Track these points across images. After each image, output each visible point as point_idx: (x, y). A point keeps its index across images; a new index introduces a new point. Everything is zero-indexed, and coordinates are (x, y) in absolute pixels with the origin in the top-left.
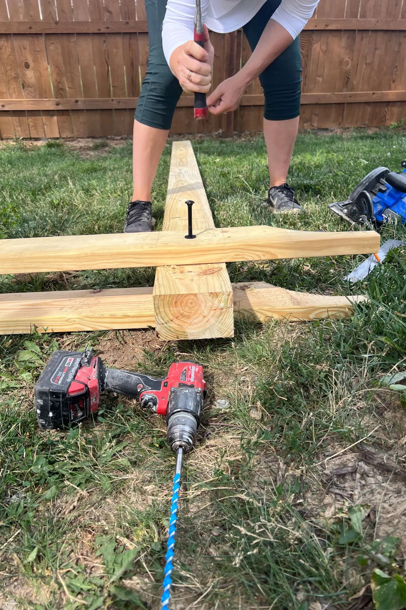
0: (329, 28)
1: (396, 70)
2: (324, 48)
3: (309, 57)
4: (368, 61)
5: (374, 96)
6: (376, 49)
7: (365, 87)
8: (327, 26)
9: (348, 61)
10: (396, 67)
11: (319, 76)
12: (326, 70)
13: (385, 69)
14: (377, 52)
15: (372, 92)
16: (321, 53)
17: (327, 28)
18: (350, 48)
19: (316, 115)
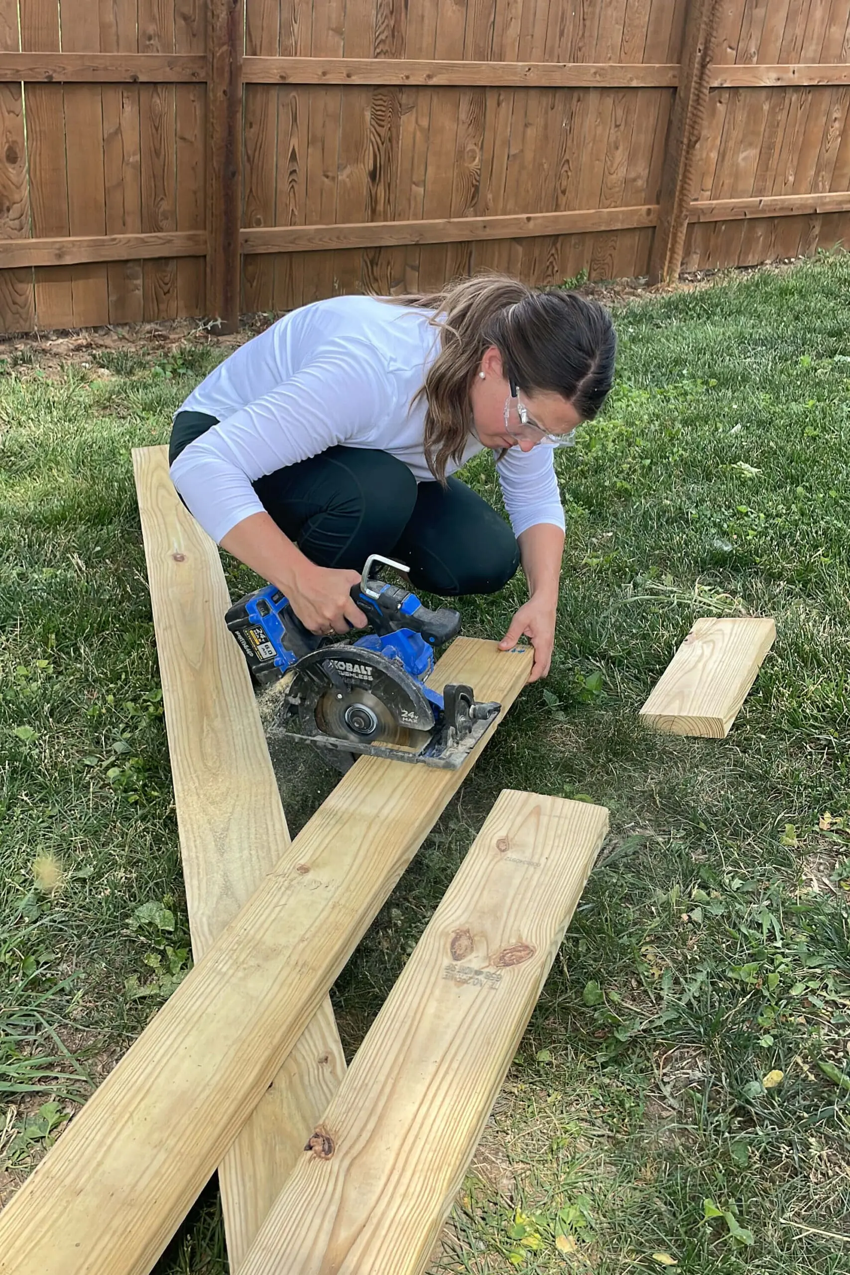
0: (434, 81)
1: (566, 168)
2: (424, 123)
3: (394, 142)
4: (513, 151)
5: (531, 224)
6: (526, 126)
7: (510, 205)
8: (429, 77)
9: (473, 151)
10: (568, 161)
11: (417, 185)
12: (431, 170)
13: (546, 166)
14: (529, 131)
15: (525, 216)
16: (418, 134)
17: (431, 83)
18: (478, 123)
19: (413, 268)
